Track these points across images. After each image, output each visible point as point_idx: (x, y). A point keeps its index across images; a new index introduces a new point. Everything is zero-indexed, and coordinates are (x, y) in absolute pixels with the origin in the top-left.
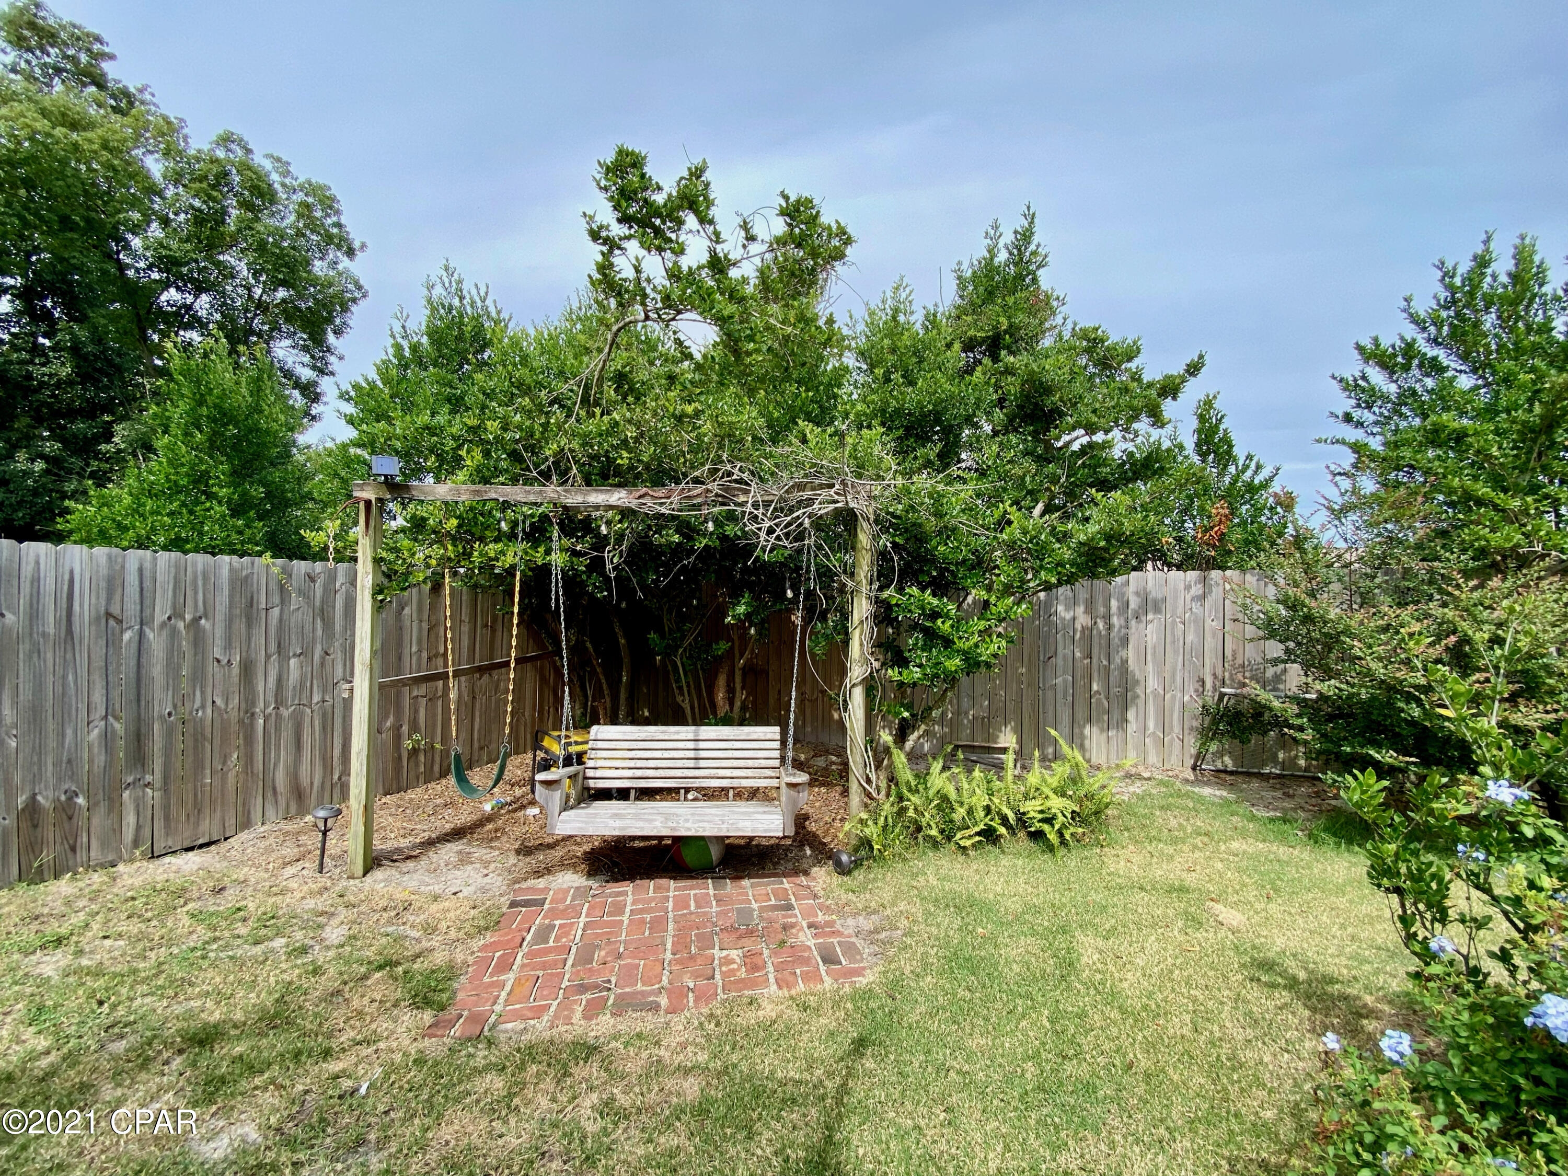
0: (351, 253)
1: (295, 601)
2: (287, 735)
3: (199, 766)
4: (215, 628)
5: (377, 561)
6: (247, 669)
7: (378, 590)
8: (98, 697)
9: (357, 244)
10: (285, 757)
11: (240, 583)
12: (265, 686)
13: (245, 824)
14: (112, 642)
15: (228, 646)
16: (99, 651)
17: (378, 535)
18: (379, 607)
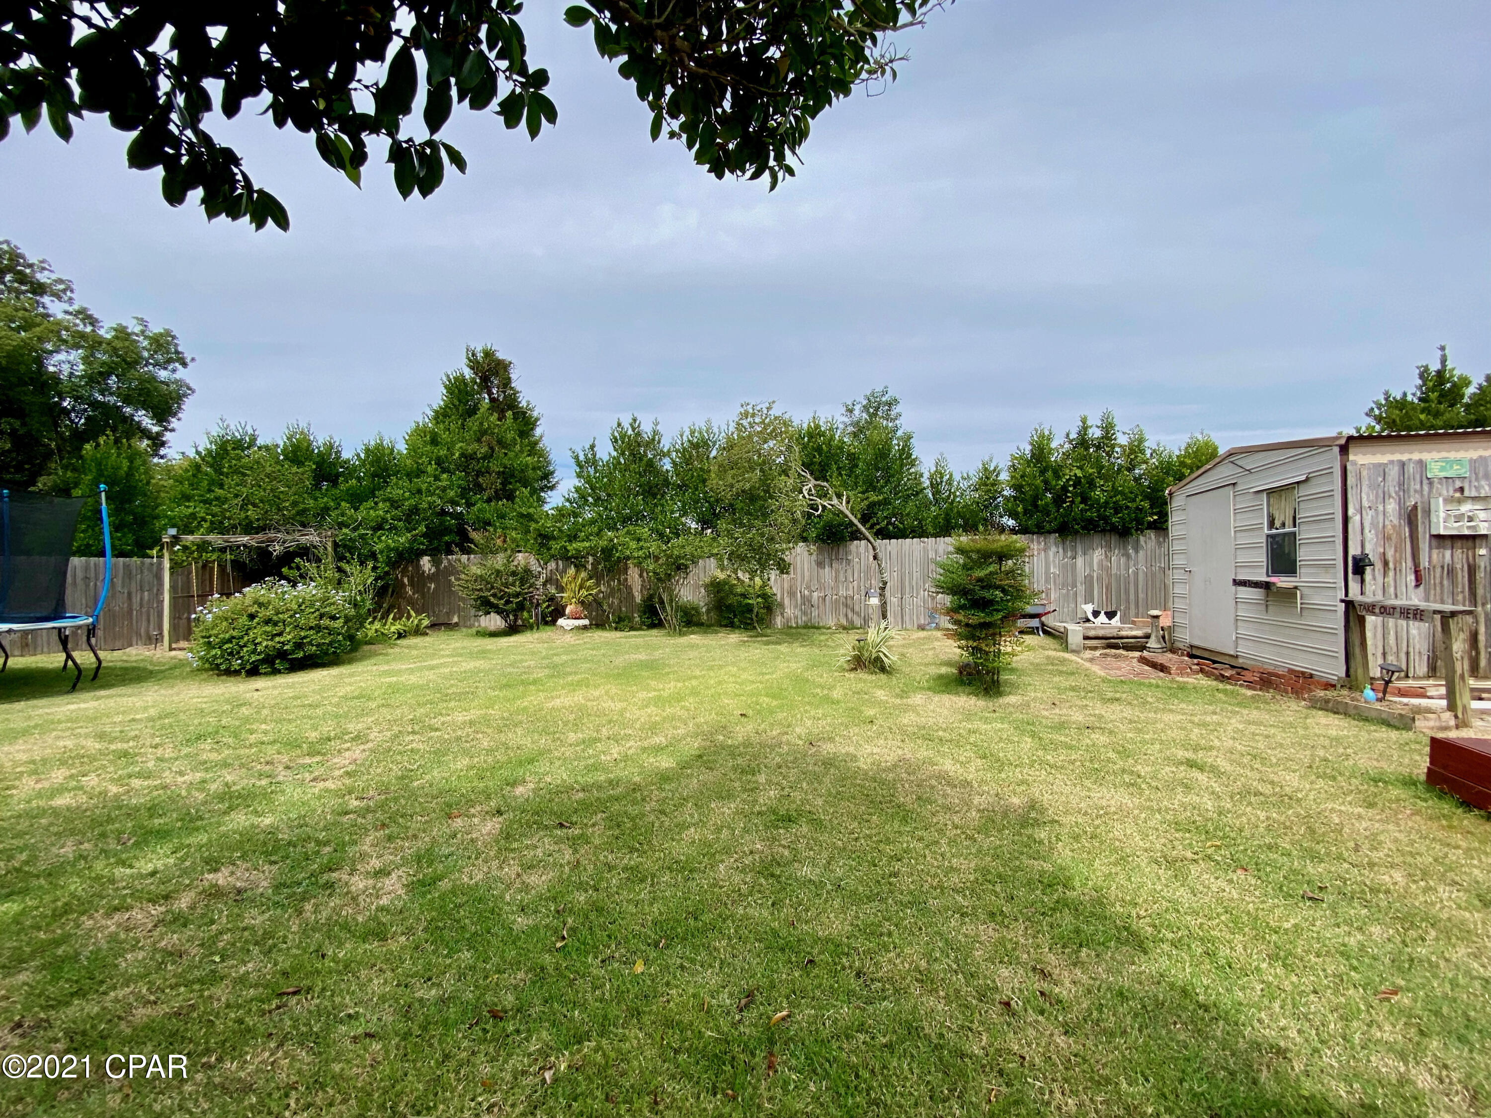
0: (184, 364)
1: (146, 572)
2: (144, 618)
3: (115, 625)
4: (118, 582)
5: (171, 560)
6: (129, 594)
7: (171, 568)
8: (84, 601)
9: (188, 360)
10: (144, 624)
11: (126, 567)
12: (136, 600)
13: (131, 645)
14: (87, 586)
15: (123, 587)
16: (84, 587)
17: (172, 553)
18: (171, 574)
